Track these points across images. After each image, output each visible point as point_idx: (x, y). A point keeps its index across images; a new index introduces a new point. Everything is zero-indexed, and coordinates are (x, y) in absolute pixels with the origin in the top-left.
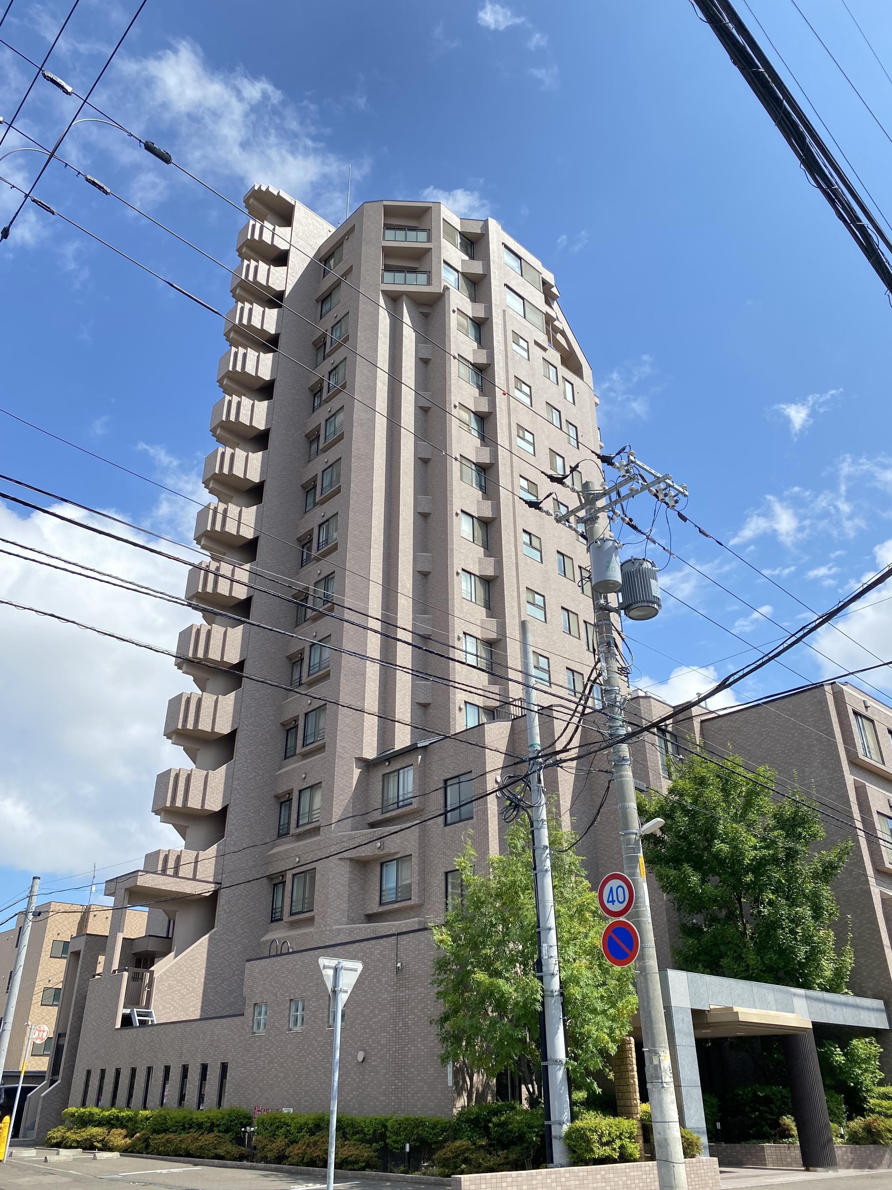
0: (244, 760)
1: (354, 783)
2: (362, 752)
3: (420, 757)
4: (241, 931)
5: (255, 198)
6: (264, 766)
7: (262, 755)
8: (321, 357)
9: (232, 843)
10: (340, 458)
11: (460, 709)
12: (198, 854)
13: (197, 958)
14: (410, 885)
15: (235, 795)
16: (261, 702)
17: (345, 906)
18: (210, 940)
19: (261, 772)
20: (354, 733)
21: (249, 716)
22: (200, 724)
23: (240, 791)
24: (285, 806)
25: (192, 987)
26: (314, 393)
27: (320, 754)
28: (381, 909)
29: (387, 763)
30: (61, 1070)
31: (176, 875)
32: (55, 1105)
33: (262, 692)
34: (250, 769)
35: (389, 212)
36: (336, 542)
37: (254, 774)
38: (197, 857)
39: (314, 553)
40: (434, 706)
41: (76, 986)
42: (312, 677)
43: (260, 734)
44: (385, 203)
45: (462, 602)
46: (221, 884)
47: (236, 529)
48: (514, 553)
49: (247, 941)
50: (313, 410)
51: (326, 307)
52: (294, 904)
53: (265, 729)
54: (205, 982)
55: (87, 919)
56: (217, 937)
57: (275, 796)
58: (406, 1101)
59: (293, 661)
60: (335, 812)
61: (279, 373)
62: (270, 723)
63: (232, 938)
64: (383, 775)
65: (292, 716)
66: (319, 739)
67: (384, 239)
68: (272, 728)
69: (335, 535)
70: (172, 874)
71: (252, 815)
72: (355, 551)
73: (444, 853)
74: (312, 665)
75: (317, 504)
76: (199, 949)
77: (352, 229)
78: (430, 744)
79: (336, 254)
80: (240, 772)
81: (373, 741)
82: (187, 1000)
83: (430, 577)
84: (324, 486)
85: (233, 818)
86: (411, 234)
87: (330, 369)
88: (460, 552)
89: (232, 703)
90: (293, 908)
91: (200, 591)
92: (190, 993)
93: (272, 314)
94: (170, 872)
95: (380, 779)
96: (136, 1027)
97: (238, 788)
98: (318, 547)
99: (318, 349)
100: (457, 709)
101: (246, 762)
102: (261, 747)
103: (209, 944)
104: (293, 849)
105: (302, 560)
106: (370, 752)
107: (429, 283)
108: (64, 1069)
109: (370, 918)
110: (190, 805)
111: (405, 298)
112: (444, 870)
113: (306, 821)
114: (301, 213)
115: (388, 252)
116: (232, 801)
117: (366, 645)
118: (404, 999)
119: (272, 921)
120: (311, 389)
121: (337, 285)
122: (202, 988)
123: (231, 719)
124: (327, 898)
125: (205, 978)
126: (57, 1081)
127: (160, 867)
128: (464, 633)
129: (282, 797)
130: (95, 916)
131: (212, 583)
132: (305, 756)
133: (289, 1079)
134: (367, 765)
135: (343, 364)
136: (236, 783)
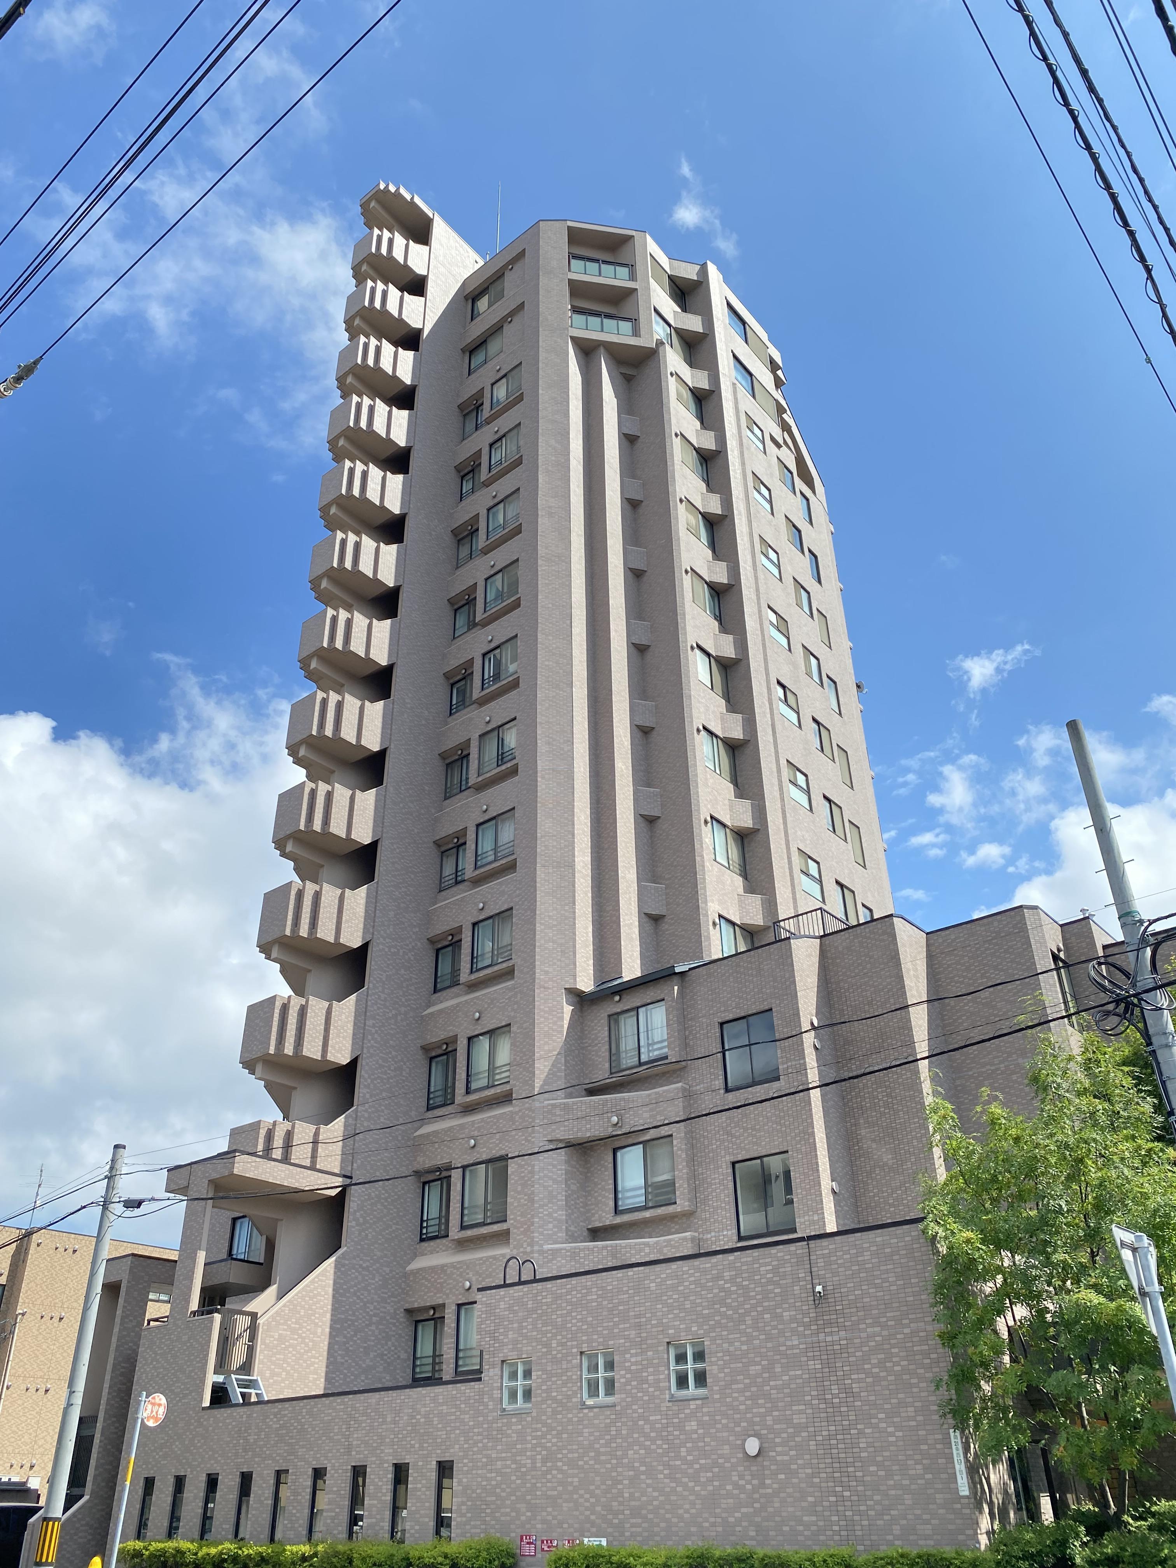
0: (380, 989)
1: (566, 1026)
2: (575, 980)
3: (676, 988)
4: (379, 1254)
5: (379, 202)
6: (406, 1000)
7: (404, 985)
8: (470, 425)
9: (366, 1115)
10: (517, 560)
11: (714, 924)
12: (318, 1130)
13: (319, 1294)
14: (671, 1184)
15: (369, 1041)
16: (402, 905)
17: (561, 1214)
18: (338, 1265)
19: (403, 1009)
20: (562, 951)
21: (386, 923)
22: (319, 930)
23: (376, 1036)
24: (437, 1063)
25: (313, 1341)
26: (462, 474)
27: (504, 982)
28: (619, 1220)
29: (617, 998)
30: (90, 1478)
31: (286, 1159)
32: (81, 1537)
33: (403, 889)
34: (388, 1004)
35: (576, 237)
36: (515, 676)
37: (394, 1012)
38: (317, 1134)
39: (476, 693)
40: (672, 919)
41: (114, 1340)
42: (482, 870)
43: (401, 951)
44: (570, 224)
45: (706, 772)
46: (351, 1178)
47: (364, 650)
48: (768, 710)
49: (387, 1270)
50: (461, 498)
51: (479, 358)
52: (466, 1212)
53: (407, 945)
54: (330, 1333)
55: (27, 1250)
56: (347, 1262)
57: (423, 1048)
58: (865, 1523)
59: (443, 849)
60: (539, 1069)
61: (417, 438)
62: (414, 937)
63: (368, 1264)
64: (609, 1016)
65: (448, 928)
66: (500, 960)
67: (570, 270)
68: (416, 945)
69: (512, 668)
70: (280, 1158)
71: (392, 1074)
72: (548, 689)
73: (729, 1133)
74: (479, 852)
75: (475, 625)
76: (322, 1281)
77: (522, 254)
78: (690, 969)
79: (492, 290)
80: (375, 1007)
81: (588, 965)
82: (305, 1361)
83: (654, 734)
84: (488, 600)
85: (366, 1076)
86: (607, 269)
87: (491, 440)
88: (699, 702)
89: (363, 902)
90: (466, 1219)
91: (314, 733)
92: (310, 1350)
93: (407, 357)
94: (277, 1154)
95: (605, 1021)
96: (237, 1405)
97: (373, 1030)
98: (483, 684)
99: (465, 416)
100: (711, 923)
101: (383, 992)
102: (403, 972)
103: (335, 1273)
104: (462, 1127)
105: (451, 705)
106: (586, 983)
107: (636, 333)
108: (95, 1477)
109: (596, 1234)
110: (306, 1052)
111: (602, 350)
112: (730, 1158)
113: (484, 1082)
114: (440, 229)
115: (577, 289)
116: (365, 1051)
117: (574, 825)
118: (836, 1347)
119: (422, 1240)
120: (458, 469)
121: (497, 329)
122: (326, 1343)
123: (361, 926)
124: (532, 1201)
125: (331, 1327)
126: (82, 1496)
127: (260, 1147)
128: (712, 817)
129: (433, 1049)
130: (38, 1245)
131: (332, 724)
132: (473, 986)
133: (592, 1487)
134: (581, 1000)
135: (515, 431)
136: (370, 1022)
